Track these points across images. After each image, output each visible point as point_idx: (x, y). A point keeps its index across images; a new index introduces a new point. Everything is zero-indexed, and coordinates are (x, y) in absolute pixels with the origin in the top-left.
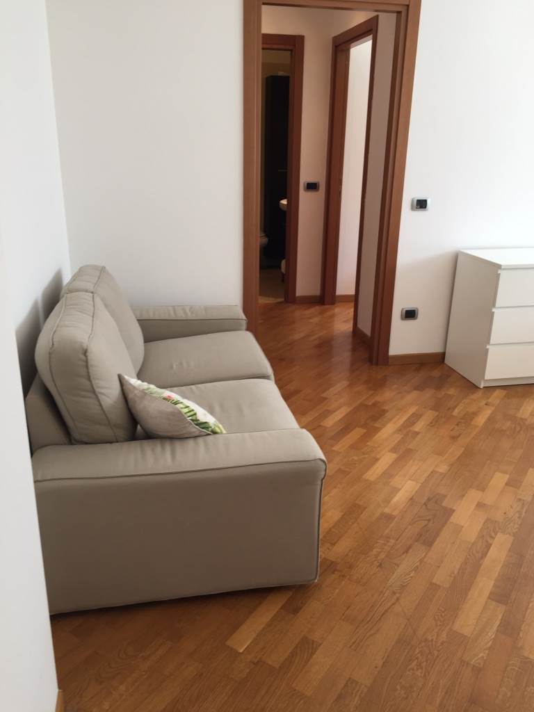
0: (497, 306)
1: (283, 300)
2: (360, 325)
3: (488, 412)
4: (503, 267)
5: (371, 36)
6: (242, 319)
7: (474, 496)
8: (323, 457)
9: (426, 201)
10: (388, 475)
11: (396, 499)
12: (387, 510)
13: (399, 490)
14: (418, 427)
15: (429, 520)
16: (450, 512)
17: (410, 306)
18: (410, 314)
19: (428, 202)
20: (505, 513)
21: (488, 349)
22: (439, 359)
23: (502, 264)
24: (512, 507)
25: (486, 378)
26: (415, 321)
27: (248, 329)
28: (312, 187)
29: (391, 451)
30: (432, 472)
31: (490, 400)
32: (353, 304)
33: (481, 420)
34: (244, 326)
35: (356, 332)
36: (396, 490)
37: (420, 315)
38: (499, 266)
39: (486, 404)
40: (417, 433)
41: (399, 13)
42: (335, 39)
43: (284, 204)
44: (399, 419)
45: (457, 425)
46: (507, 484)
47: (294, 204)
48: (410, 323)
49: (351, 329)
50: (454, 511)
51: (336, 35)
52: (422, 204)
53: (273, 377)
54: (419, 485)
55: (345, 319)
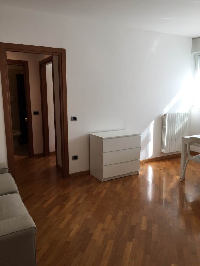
0: (104, 152)
1: (28, 156)
2: (58, 163)
3: (105, 191)
4: (104, 139)
5: (51, 62)
6: (6, 168)
7: (101, 226)
8: (35, 226)
9: (76, 117)
10: (68, 224)
11: (72, 234)
12: (68, 240)
13: (73, 229)
14: (81, 201)
15: (84, 240)
16: (92, 235)
17: (75, 155)
18: (75, 158)
19: (77, 118)
20: (111, 231)
21: (103, 168)
22: (87, 173)
23: (103, 138)
24: (114, 228)
25: (104, 178)
26: (77, 160)
27: (9, 172)
28: (36, 113)
29: (70, 213)
30: (85, 219)
31: (106, 186)
32: (55, 155)
33: (102, 195)
34: (7, 171)
35: (57, 166)
36: (72, 230)
37: (79, 157)
38: (102, 139)
39: (104, 188)
40: (80, 204)
41: (58, 55)
42: (39, 62)
43: (26, 120)
44: (73, 199)
45: (94, 198)
46: (112, 219)
47: (30, 119)
48: (76, 161)
49: (56, 165)
50: (93, 234)
51: (40, 61)
52: (74, 119)
53: (18, 192)
54: (81, 226)
55: (53, 161)
